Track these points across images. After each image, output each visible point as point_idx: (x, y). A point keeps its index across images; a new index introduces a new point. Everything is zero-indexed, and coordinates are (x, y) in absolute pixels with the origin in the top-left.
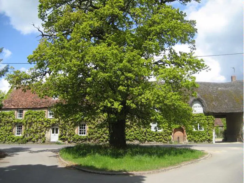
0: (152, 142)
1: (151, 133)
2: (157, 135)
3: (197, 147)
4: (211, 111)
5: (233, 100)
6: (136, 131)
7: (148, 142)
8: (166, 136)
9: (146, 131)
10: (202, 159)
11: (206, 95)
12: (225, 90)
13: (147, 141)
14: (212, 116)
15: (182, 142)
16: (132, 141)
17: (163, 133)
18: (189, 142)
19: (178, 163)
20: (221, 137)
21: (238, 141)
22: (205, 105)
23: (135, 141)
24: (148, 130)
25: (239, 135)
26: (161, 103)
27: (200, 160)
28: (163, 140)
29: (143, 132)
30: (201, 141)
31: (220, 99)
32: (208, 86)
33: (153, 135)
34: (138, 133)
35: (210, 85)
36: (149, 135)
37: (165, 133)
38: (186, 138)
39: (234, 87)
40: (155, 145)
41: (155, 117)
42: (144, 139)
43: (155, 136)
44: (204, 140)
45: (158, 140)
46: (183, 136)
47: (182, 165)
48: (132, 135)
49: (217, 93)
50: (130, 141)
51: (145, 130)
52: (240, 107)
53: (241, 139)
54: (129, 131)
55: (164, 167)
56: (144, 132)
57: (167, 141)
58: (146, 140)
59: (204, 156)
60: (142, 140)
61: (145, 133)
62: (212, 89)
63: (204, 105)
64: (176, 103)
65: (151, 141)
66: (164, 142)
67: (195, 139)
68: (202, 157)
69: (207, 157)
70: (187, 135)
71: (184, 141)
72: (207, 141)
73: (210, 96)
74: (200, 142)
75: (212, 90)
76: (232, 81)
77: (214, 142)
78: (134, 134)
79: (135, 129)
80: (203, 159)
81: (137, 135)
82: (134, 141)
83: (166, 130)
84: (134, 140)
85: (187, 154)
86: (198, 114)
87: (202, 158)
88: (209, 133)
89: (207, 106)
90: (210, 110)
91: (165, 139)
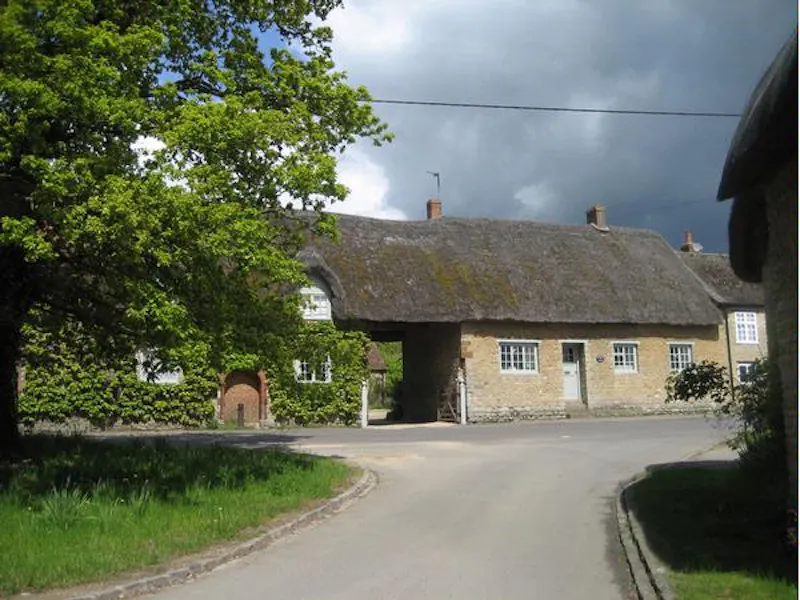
0: (140, 423)
1: (138, 390)
2: (160, 396)
3: (314, 444)
4: (358, 314)
5: (433, 280)
6: (79, 380)
7: (126, 422)
8: (194, 399)
9: (120, 380)
10: (346, 498)
11: (345, 258)
12: (406, 244)
13: (120, 421)
14: (361, 333)
15: (251, 424)
16: (62, 421)
17: (186, 391)
18: (279, 425)
19: (255, 525)
20: (376, 404)
21: (439, 417)
22: (341, 294)
23: (74, 418)
24: (127, 378)
25: (443, 399)
26: (183, 244)
27: (341, 501)
28: (185, 417)
29: (105, 384)
30: (322, 420)
31: (391, 273)
32: (353, 229)
33: (146, 398)
34: (84, 391)
35: (357, 226)
36: (131, 398)
37: (192, 390)
38: (268, 410)
39: (435, 239)
40: (154, 433)
41: (145, 309)
42: (109, 411)
43: (154, 400)
44: (332, 417)
45: (163, 417)
46: (258, 403)
47: (271, 532)
48: (63, 396)
49: (381, 255)
50: (53, 419)
51: (112, 376)
52: (454, 304)
53: (450, 412)
54: (52, 381)
55: (185, 549)
56: (112, 384)
57: (198, 418)
58: (116, 415)
59: (352, 484)
60: (101, 415)
61: (115, 391)
62: (366, 238)
63: (335, 293)
64: (251, 255)
65: (137, 420)
66: (185, 424)
67: (300, 412)
68: (347, 488)
69: (366, 487)
70: (273, 400)
71: (260, 418)
72: (341, 418)
73: (356, 262)
74: (317, 422)
75: (364, 241)
76: (429, 216)
77: (364, 423)
78: (70, 391)
79: (74, 374)
80: (353, 496)
81: (82, 397)
82: (67, 419)
83: (195, 377)
84: (68, 415)
85: (288, 477)
86: (314, 325)
87: (347, 493)
88: (347, 393)
89: (348, 296)
90: (357, 310)
91: (192, 411)
